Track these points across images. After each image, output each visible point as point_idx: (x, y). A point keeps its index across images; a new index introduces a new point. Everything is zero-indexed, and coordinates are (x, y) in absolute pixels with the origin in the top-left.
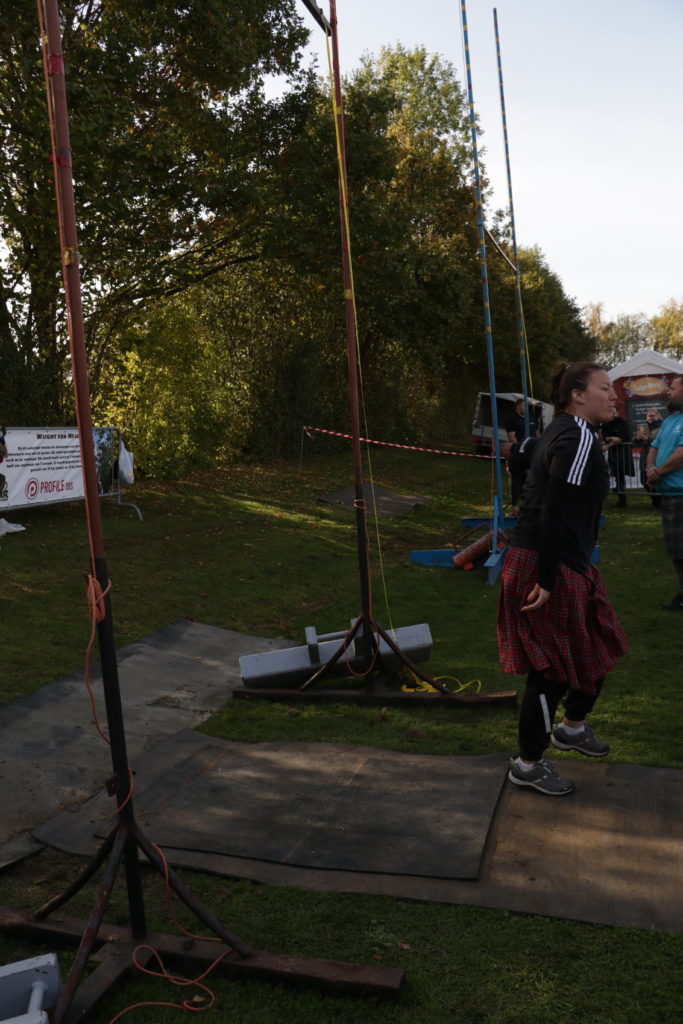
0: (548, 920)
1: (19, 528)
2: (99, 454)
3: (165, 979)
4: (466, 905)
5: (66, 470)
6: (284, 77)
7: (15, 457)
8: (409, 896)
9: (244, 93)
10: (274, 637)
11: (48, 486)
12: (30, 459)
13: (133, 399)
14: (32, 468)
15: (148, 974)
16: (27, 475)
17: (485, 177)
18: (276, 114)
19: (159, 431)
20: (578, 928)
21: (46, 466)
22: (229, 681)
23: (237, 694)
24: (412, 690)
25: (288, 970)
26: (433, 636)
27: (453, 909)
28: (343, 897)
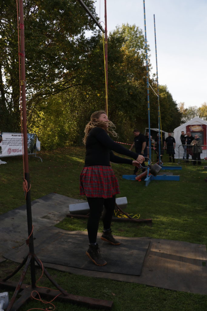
0: (157, 288)
1: (4, 163)
2: (30, 142)
3: (41, 301)
4: (133, 283)
5: (19, 146)
6: (91, 31)
7: (5, 141)
8: (116, 279)
9: (79, 35)
10: (80, 199)
11: (14, 151)
12: (9, 142)
13: (41, 125)
14: (10, 145)
15: (36, 300)
16: (8, 147)
17: (150, 63)
18: (88, 42)
19: (49, 135)
20: (166, 291)
21: (14, 145)
22: (66, 212)
23: (68, 216)
24: (120, 217)
25: (78, 300)
26: (128, 201)
27: (129, 284)
28: (96, 279)
